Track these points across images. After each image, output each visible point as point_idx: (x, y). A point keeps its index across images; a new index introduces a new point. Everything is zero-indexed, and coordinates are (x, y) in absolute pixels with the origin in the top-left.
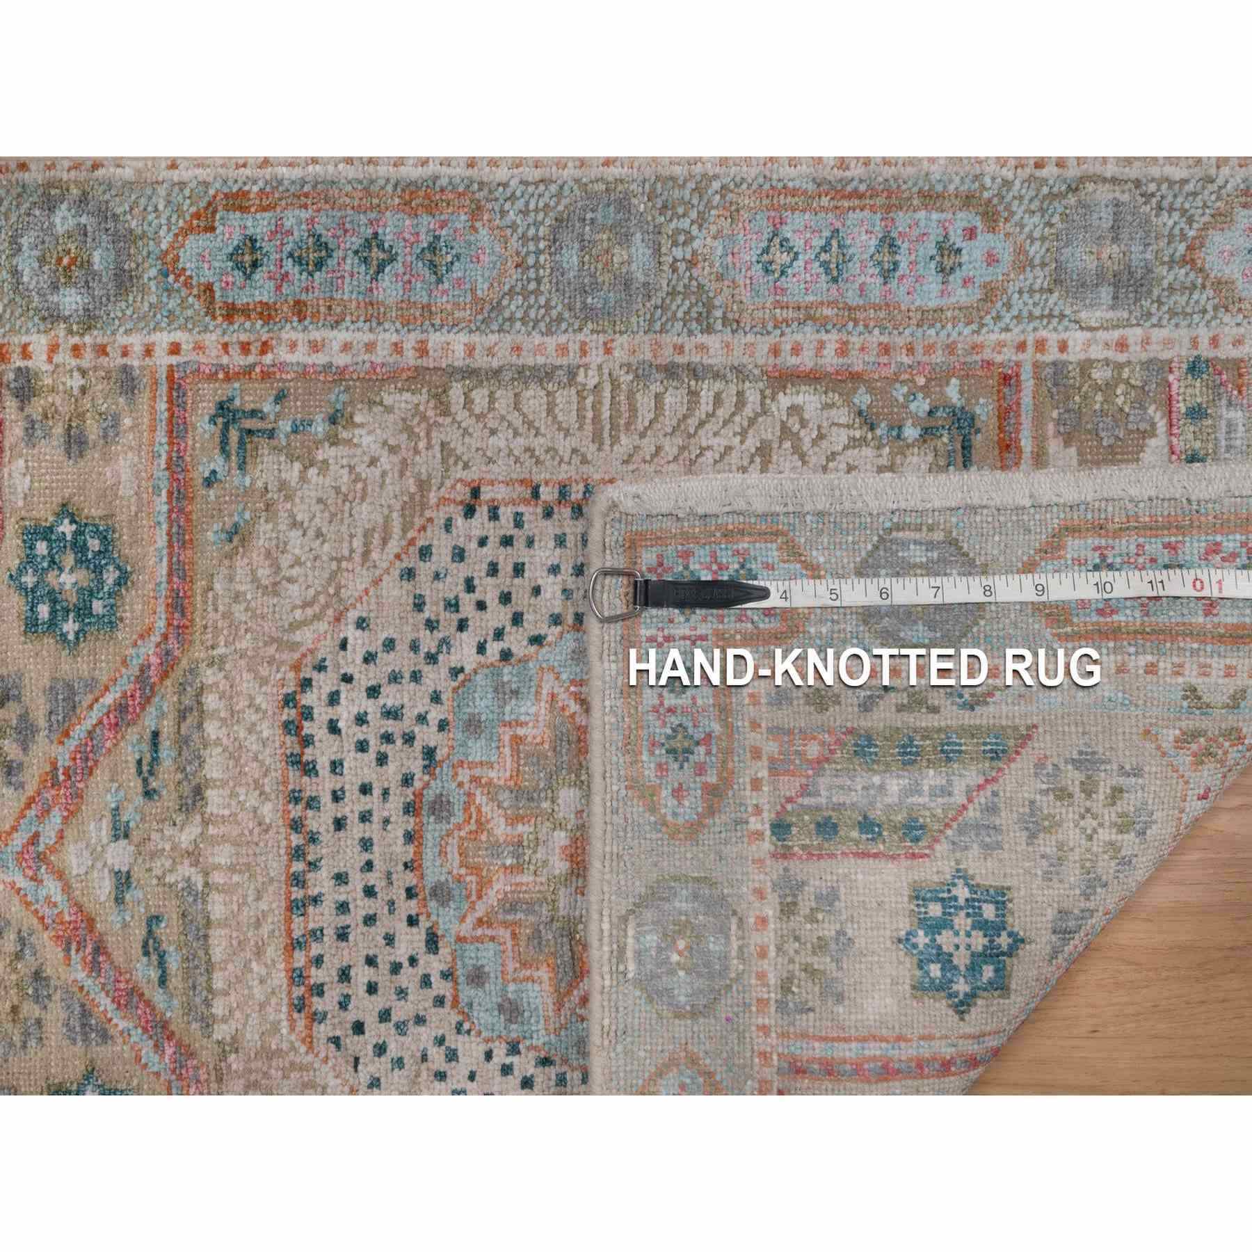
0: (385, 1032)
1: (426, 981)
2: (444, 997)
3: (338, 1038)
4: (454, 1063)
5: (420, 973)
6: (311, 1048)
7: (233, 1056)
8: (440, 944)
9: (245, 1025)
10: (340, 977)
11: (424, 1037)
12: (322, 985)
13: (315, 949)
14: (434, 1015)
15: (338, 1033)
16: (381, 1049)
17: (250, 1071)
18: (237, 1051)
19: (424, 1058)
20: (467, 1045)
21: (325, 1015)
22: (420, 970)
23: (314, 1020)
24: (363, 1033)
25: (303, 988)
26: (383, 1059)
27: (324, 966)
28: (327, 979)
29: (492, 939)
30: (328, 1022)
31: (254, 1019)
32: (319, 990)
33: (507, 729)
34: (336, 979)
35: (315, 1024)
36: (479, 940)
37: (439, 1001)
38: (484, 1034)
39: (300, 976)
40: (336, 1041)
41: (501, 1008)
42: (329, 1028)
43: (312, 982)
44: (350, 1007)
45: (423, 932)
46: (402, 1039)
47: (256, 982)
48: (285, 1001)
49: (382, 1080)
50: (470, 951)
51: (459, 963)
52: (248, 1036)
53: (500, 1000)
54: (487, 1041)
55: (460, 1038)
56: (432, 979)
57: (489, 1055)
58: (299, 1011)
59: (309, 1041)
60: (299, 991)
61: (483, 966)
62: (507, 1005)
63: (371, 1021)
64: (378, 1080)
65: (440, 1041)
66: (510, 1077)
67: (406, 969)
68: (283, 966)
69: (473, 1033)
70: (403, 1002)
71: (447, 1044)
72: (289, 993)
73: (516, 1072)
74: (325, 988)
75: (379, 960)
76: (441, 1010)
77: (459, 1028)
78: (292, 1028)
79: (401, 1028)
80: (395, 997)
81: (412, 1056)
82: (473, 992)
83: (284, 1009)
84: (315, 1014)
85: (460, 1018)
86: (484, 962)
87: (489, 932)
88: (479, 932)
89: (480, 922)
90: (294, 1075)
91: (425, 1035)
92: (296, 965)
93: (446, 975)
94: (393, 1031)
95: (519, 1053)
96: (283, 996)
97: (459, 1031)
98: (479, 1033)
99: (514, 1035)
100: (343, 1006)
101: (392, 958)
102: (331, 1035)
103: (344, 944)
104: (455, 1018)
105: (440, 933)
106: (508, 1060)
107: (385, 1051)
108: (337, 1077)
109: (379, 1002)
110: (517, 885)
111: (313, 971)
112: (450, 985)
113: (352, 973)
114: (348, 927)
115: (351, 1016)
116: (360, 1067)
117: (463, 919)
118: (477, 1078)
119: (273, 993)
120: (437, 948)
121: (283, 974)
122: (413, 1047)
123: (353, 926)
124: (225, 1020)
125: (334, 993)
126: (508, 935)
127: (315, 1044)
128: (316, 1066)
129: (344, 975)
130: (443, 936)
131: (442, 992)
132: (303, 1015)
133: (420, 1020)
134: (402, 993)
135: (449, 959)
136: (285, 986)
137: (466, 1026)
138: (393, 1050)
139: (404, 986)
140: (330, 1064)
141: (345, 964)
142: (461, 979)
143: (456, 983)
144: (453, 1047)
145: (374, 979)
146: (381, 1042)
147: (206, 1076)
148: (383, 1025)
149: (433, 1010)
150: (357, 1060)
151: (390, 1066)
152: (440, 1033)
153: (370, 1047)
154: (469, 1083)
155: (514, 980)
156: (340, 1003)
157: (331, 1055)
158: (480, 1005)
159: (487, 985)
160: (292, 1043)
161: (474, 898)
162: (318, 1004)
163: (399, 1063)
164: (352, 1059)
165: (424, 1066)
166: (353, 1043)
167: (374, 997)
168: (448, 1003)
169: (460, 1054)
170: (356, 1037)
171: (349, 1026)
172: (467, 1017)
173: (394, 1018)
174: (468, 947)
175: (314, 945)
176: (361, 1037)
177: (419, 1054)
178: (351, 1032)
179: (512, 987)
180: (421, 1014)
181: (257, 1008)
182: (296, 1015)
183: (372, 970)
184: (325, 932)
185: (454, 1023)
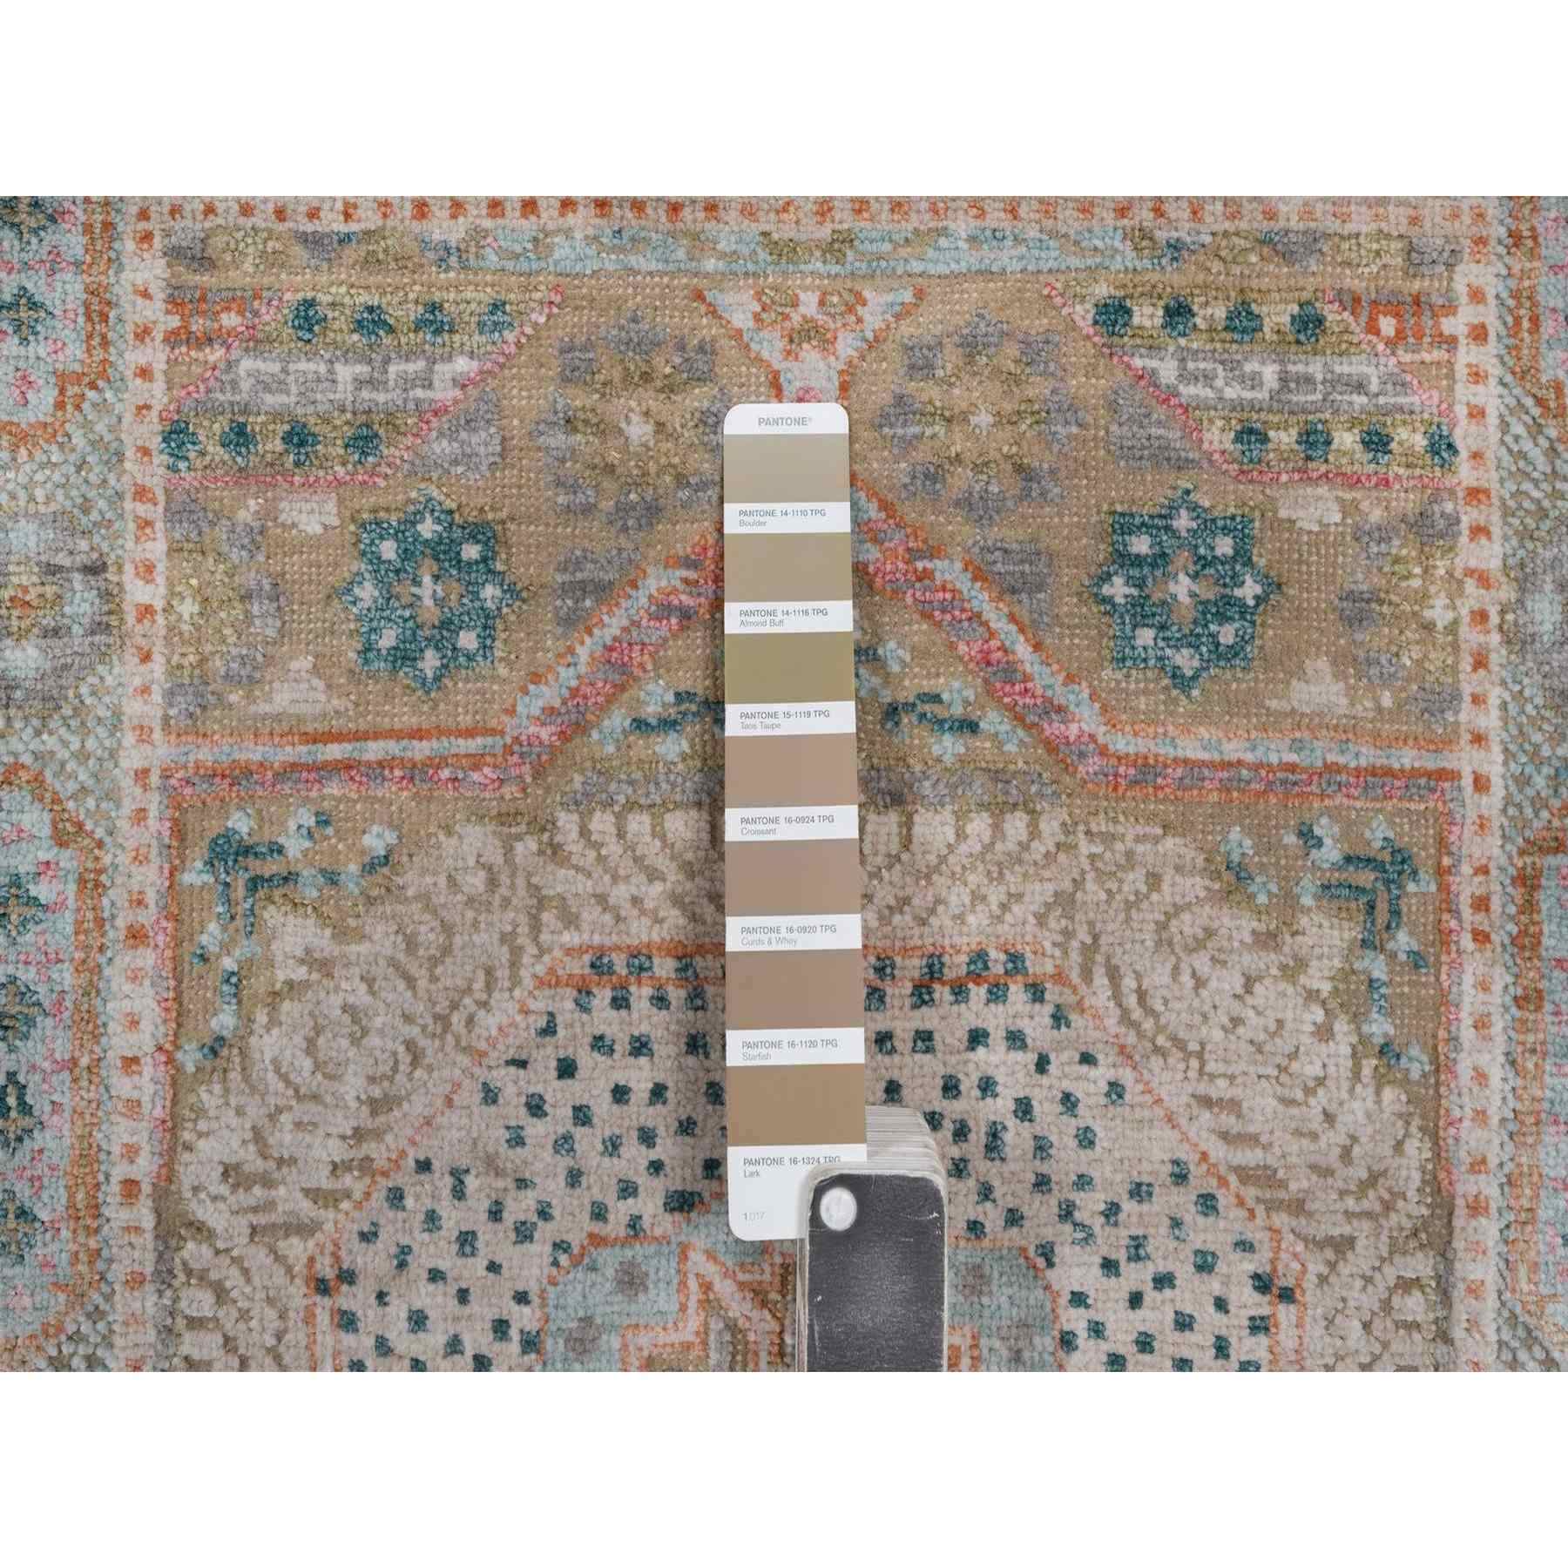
0: (560, 1117)
1: (628, 1190)
2: (605, 1220)
3: (554, 1033)
4: (513, 1236)
5: (640, 1182)
6: (541, 983)
7: (534, 846)
8: (678, 1216)
9: (577, 869)
10: (638, 1039)
11: (551, 1185)
12: (628, 1007)
13: (676, 995)
14: (580, 1201)
15: (561, 1032)
16: (536, 1107)
17: (513, 875)
18: (541, 853)
19: (522, 1183)
20: (537, 1261)
21: (585, 1009)
22: (643, 1180)
23: (580, 991)
24: (560, 1077)
25: (624, 972)
26: (523, 1111)
27: (655, 1010)
28: (635, 1015)
29: (683, 1308)
30: (577, 1015)
31: (584, 885)
32: (620, 1002)
33: (969, 1341)
34: (636, 1033)
35: (575, 993)
36: (683, 1284)
37: (599, 1213)
38: (550, 1289)
39: (641, 969)
40: (549, 1030)
41: (587, 1321)
42: (568, 1016)
43: (633, 989)
44: (596, 1054)
45: (697, 1187)
46: (550, 1147)
47: (634, 891)
48: (607, 942)
49: (493, 1108)
50: (668, 1268)
51: (652, 1249)
52: (562, 873)
53: (599, 1321)
54: (543, 1295)
55: (548, 1248)
56: (630, 1201)
57: (522, 1298)
58: (593, 966)
59: (549, 981)
60: (620, 963)
61: (646, 1289)
62: (592, 1333)
63: (574, 1090)
64: (495, 1102)
65: (544, 1213)
66: (491, 1336)
67: (644, 1155)
68: (656, 937)
69: (554, 1271)
70: (600, 1147)
71: (540, 1224)
72: (618, 948)
73: (497, 1346)
74: (623, 1012)
75: (659, 1106)
76: (586, 1216)
77: (560, 1246)
78: (569, 951)
79: (564, 1143)
80: (607, 1133)
81: (525, 1162)
82: (610, 1273)
83: (597, 939)
84: (589, 993)
85: (576, 1250)
86: (652, 1292)
87: (692, 1304)
88: (693, 1284)
89: (707, 1287)
90: (504, 953)
91: (553, 1187)
92: (656, 961)
93: (634, 1223)
94: (561, 1131)
95: (524, 1352)
96: (614, 938)
97: (556, 1246)
98: (553, 1282)
99: (549, 1344)
100: (600, 1043)
101: (661, 1131)
102: (559, 1020)
103: (684, 1048)
104: (576, 1239)
105: (693, 1215)
106: (514, 1333)
107: (534, 1115)
108: (500, 1029)
109: (602, 1106)
110: (756, 1354)
111: (647, 991)
112: (622, 1232)
113: (643, 1060)
114: (707, 1055)
115: (586, 1059)
116: (512, 1069)
117: (711, 1255)
118: (491, 1275)
119: (618, 919)
120: (672, 1210)
121: (645, 938)
122: (538, 1166)
123: (707, 1063)
124: (584, 832)
125: (615, 1028)
126: (688, 1336)
127: (548, 992)
128: (517, 993)
129: (640, 1047)
130: (689, 1221)
131: (611, 1217)
132: (587, 971)
133: (574, 1178)
134: (613, 1146)
135: (658, 1232)
136: (628, 942)
137: (564, 1259)
138: (536, 1130)
139: (622, 1150)
140: (519, 1018)
141: (655, 1047)
142: (629, 1253)
143: (625, 1243)
144: (536, 1235)
145: (633, 1098)
146: (547, 1108)
147: (508, 797)
148: (570, 1113)
149: (587, 1202)
150: (522, 1064)
151: (513, 1123)
152: (556, 1212)
153: (539, 1089)
154: (485, 1263)
155: (625, 1346)
156: (601, 1038)
157: (532, 1018)
158: (593, 1285)
159: (620, 1297)
160: (550, 950)
161: (741, 1277)
162: (602, 997)
163: (517, 1141)
164: (524, 1057)
165: (511, 1185)
166: (545, 1059)
167: (608, 1096)
168: (597, 1228)
169: (527, 1245)
170: (554, 1064)
171: (570, 1051)
172: (576, 1262)
173: (579, 1132)
174: (674, 1264)
175: (683, 993)
176: (554, 1074)
177: (527, 1176)
178: (562, 1055)
179: (616, 1343)
180: (584, 1180)
181: (599, 891)
182: (587, 958)
183: (646, 1095)
184: (700, 1014)
185: (568, 1237)
